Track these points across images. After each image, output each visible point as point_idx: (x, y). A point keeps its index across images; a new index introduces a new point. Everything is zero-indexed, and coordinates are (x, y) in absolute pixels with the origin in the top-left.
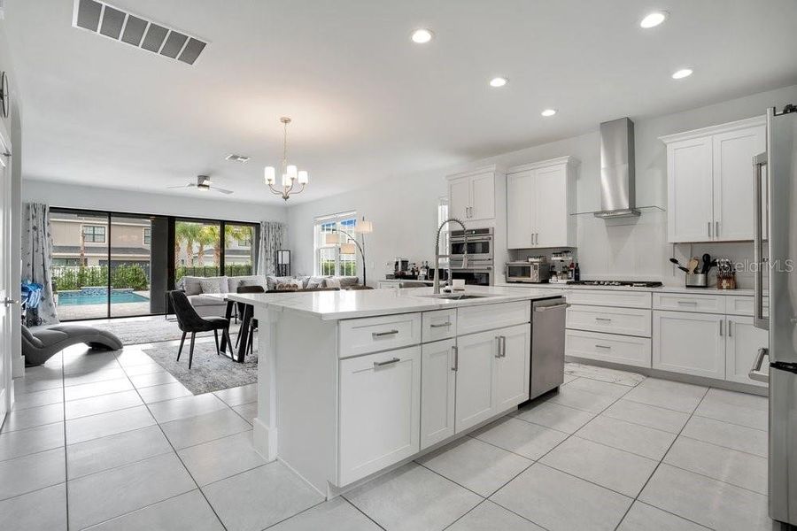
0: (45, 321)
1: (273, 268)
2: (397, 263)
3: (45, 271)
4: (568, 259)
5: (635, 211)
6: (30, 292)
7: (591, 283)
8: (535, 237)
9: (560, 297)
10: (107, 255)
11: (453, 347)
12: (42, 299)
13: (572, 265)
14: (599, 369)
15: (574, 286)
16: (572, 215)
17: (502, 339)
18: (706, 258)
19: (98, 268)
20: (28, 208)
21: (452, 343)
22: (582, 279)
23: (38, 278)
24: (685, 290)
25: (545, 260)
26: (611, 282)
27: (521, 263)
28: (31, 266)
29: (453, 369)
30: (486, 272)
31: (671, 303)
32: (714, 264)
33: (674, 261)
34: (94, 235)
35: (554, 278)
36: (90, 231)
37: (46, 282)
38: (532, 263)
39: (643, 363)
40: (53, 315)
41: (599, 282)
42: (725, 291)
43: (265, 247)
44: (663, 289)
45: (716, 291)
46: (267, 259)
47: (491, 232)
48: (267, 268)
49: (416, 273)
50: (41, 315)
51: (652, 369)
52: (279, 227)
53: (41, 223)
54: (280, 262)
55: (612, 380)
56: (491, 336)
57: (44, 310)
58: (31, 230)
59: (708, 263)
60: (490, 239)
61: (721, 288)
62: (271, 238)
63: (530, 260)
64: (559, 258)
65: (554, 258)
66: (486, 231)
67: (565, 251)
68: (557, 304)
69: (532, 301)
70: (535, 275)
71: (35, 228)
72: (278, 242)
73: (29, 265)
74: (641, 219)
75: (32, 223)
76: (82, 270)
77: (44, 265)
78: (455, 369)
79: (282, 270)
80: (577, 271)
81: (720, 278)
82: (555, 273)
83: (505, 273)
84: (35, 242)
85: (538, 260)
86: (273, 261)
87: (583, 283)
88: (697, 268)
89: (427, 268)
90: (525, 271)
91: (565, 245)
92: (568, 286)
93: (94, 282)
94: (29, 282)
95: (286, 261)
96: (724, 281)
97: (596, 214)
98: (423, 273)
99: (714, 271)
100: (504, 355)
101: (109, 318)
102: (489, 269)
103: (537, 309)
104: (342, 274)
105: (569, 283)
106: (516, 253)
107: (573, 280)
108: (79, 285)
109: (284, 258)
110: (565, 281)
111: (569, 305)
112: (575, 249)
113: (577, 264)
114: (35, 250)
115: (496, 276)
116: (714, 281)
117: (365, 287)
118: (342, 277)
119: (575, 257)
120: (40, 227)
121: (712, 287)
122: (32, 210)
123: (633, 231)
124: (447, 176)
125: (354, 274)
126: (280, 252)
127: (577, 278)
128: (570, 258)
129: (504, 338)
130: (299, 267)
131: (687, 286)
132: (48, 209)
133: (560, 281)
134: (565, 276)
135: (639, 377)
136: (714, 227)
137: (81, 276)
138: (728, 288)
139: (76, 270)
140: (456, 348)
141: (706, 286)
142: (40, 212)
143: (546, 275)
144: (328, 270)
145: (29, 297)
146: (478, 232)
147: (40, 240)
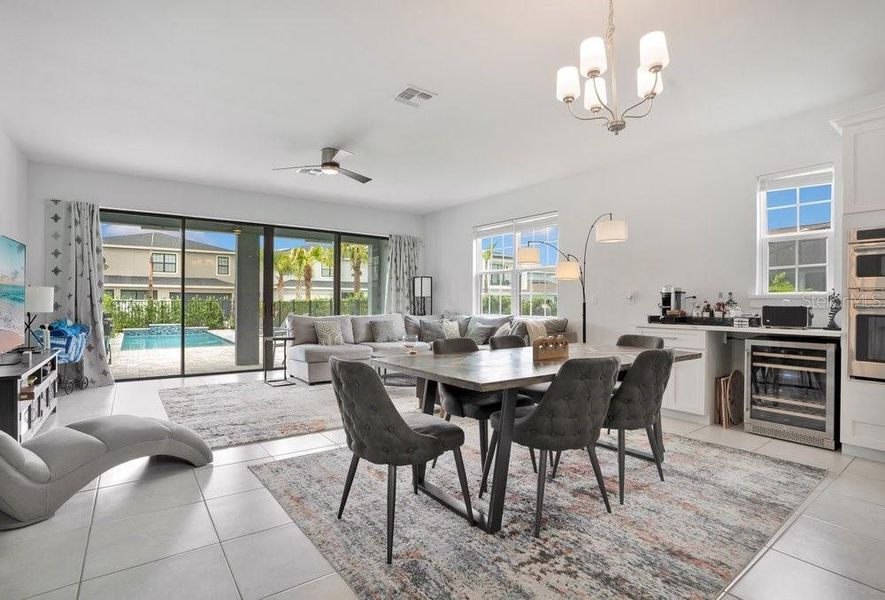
0: (93, 382)
1: (407, 303)
3: (92, 305)
6: (70, 338)
10: (180, 286)
12: (89, 348)
19: (169, 301)
20: (70, 209)
23: (84, 317)
28: (73, 298)
34: (164, 263)
36: (160, 259)
37: (95, 323)
40: (105, 373)
43: (396, 272)
46: (398, 290)
48: (398, 302)
50: (88, 372)
52: (414, 243)
53: (87, 232)
54: (418, 294)
57: (91, 364)
58: (73, 242)
62: (403, 258)
71: (78, 240)
72: (412, 264)
73: (70, 296)
75: (75, 232)
76: (151, 303)
77: (91, 296)
84: (79, 262)
86: (407, 292)
93: (165, 319)
94: (70, 323)
95: (426, 293)
101: (183, 375)
108: (148, 322)
109: (423, 289)
114: (79, 273)
120: (86, 239)
122: (74, 214)
126: (418, 281)
130: (444, 304)
132: (97, 213)
137: (150, 310)
139: (144, 303)
142: (86, 214)
145: (67, 347)
147: (86, 259)
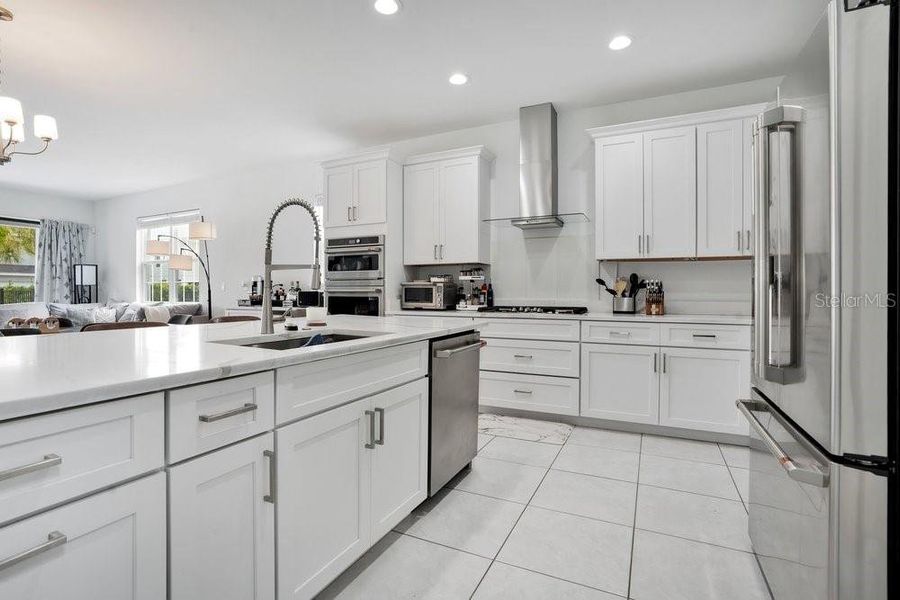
1: (66, 291)
2: (255, 284)
4: (480, 278)
5: (556, 220)
7: (508, 309)
8: (439, 249)
9: (472, 332)
11: (266, 453)
13: (484, 287)
14: (519, 421)
15: (488, 314)
16: (485, 221)
17: (378, 414)
18: (634, 277)
21: (266, 443)
22: (497, 303)
24: (611, 317)
25: (451, 281)
26: (533, 308)
27: (420, 283)
29: (267, 499)
30: (375, 295)
31: (602, 334)
32: (643, 285)
33: (600, 282)
35: (462, 303)
38: (435, 284)
39: (570, 410)
41: (517, 308)
42: (654, 317)
44: (589, 316)
45: (644, 317)
46: (53, 278)
47: (381, 242)
48: (53, 291)
49: (282, 298)
51: (580, 417)
52: (79, 230)
54: (78, 283)
55: (537, 438)
56: (357, 410)
59: (636, 284)
60: (380, 250)
61: (649, 313)
62: (62, 243)
63: (433, 280)
64: (469, 278)
65: (462, 278)
66: (375, 240)
67: (478, 268)
68: (468, 343)
69: (432, 341)
70: (438, 300)
72: (75, 251)
74: (564, 231)
78: (271, 498)
79: (80, 295)
80: (490, 294)
81: (649, 303)
82: (463, 297)
83: (401, 296)
85: (442, 280)
86: (66, 280)
87: (497, 309)
88: (624, 291)
89: (298, 289)
90: (427, 295)
91: (476, 261)
92: (479, 314)
95: (90, 281)
96: (654, 306)
97: (514, 221)
98: (292, 296)
99: (642, 294)
100: (381, 442)
102: (379, 291)
103: (440, 354)
104: (181, 300)
105: (480, 310)
106: (414, 271)
107: (485, 306)
109: (87, 277)
110: (476, 307)
111: (484, 344)
112: (488, 265)
113: (490, 285)
115: (388, 301)
116: (642, 305)
117: (209, 319)
118: (180, 303)
119: (488, 277)
121: (639, 312)
123: (556, 244)
124: (323, 163)
125: (197, 300)
126: (78, 268)
127: (490, 302)
128: (482, 278)
129: (381, 411)
130: (112, 290)
131: (615, 312)
133: (470, 307)
134: (476, 300)
135: (564, 428)
136: (644, 241)
138: (657, 314)
140: (272, 456)
141: (633, 312)
143: (453, 299)
144: (159, 294)
146: (364, 240)
